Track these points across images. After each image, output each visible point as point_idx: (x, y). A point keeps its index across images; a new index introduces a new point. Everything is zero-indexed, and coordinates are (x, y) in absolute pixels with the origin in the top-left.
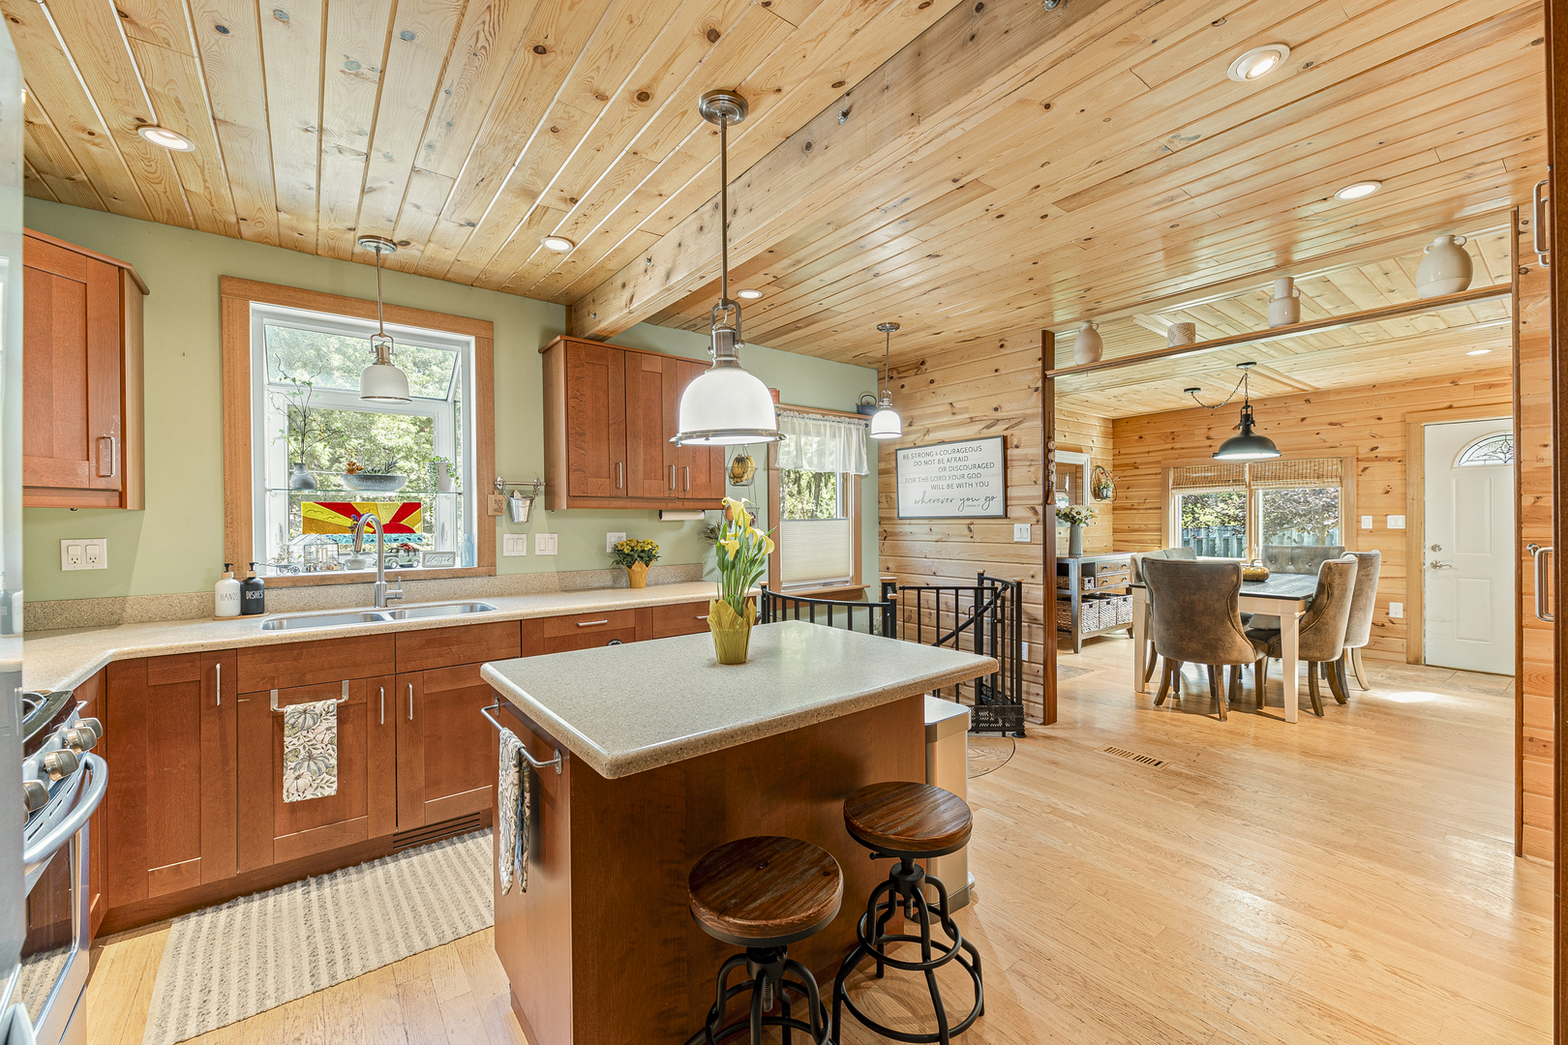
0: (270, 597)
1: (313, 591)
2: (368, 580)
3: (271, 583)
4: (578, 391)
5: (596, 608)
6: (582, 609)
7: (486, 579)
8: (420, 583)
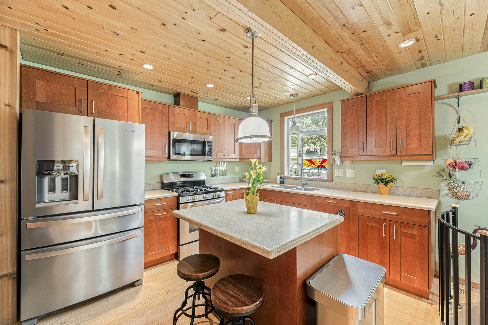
0: (285, 180)
1: (293, 180)
2: (300, 179)
3: (286, 178)
4: (345, 118)
5: (333, 196)
6: (328, 196)
7: (330, 183)
8: (313, 182)
